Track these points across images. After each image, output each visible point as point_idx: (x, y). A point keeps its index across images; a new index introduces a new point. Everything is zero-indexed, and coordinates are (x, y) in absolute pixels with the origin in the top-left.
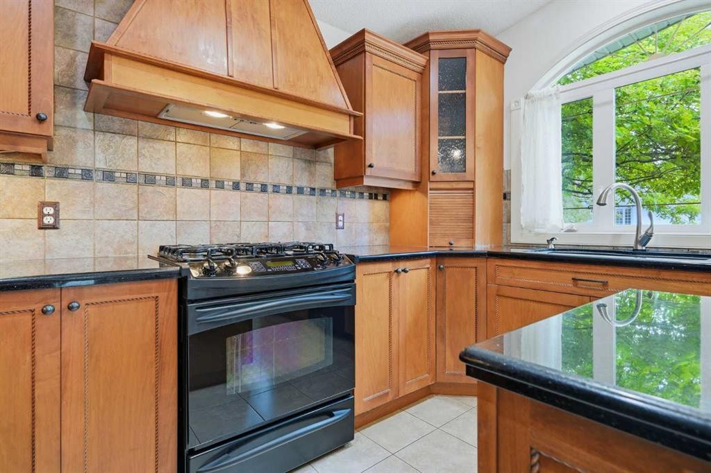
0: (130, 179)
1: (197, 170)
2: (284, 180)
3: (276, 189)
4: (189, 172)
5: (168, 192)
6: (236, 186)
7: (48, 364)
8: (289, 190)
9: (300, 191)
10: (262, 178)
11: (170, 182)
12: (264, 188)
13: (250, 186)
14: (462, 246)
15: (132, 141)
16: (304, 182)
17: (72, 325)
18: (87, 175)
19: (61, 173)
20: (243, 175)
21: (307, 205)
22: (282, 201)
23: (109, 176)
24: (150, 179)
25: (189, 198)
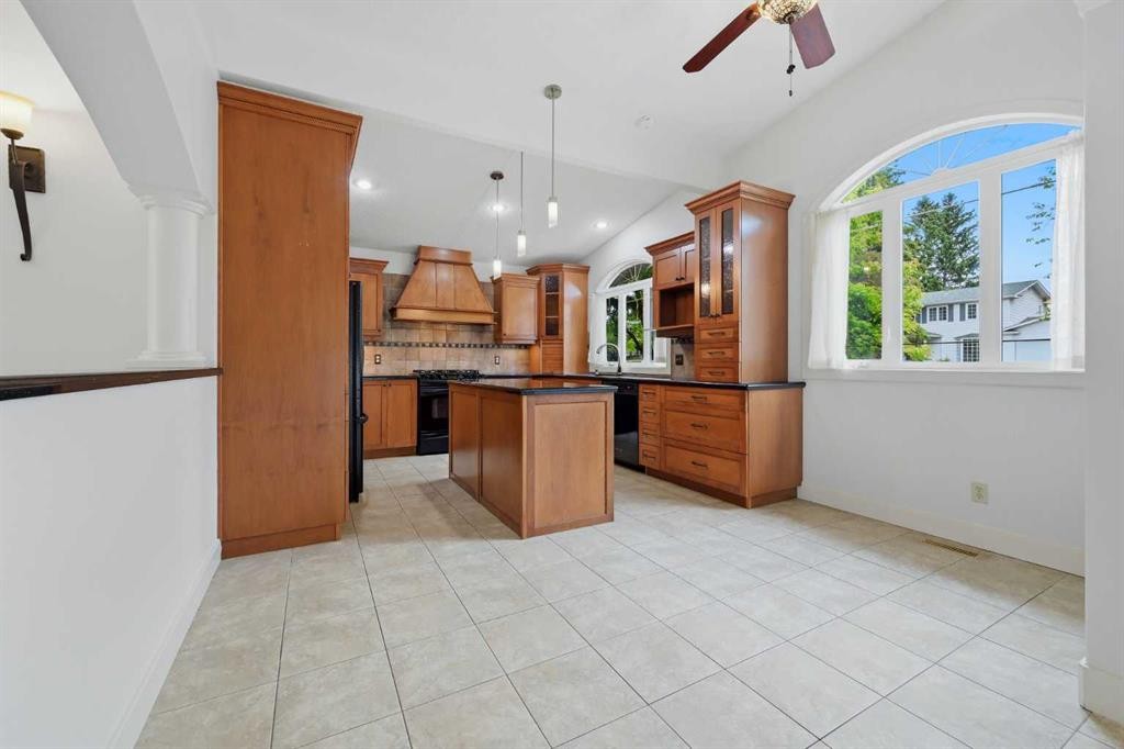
0: (403, 345)
1: (427, 339)
2: (467, 342)
3: (463, 346)
4: (424, 341)
5: (416, 349)
6: (444, 346)
7: (385, 401)
8: (469, 346)
9: (475, 346)
10: (456, 341)
11: (417, 345)
12: (457, 346)
13: (450, 346)
14: (557, 373)
15: (404, 331)
16: (478, 342)
17: (390, 391)
18: (389, 345)
19: (382, 344)
20: (447, 340)
21: (479, 353)
22: (467, 351)
23: (396, 345)
24: (410, 345)
25: (425, 351)
